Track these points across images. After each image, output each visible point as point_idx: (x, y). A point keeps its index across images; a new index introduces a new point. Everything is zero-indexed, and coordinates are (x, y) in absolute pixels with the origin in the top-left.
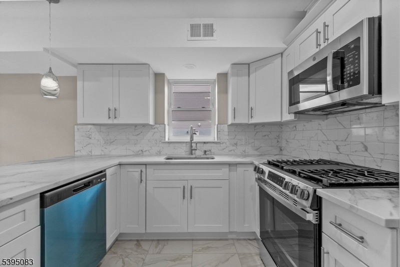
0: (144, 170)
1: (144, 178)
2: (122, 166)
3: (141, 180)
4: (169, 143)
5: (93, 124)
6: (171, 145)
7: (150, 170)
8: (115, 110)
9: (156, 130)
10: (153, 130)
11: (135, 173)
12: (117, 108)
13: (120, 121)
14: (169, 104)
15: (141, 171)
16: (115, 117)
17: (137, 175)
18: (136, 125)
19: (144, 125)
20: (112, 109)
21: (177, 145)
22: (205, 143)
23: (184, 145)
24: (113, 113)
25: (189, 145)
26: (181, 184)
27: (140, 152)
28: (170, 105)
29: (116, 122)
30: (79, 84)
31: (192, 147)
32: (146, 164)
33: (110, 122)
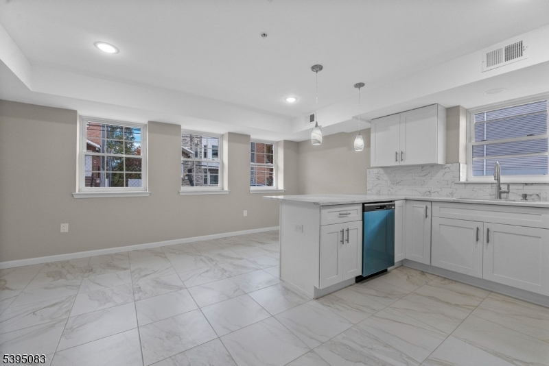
0: (429, 206)
1: (429, 214)
2: (408, 202)
3: (426, 216)
4: (465, 184)
5: (382, 167)
6: (468, 186)
7: (436, 207)
8: (402, 153)
9: (447, 170)
10: (443, 170)
11: (420, 208)
12: (404, 151)
13: (407, 162)
14: (468, 139)
15: (427, 208)
16: (402, 160)
17: (422, 211)
18: (423, 166)
19: (433, 166)
20: (399, 152)
21: (476, 187)
22: (526, 184)
23: (490, 186)
24: (400, 156)
25: (495, 187)
26: (475, 226)
27: (428, 193)
28: (471, 139)
29: (402, 163)
30: (372, 135)
31: (500, 188)
32: (431, 202)
33: (397, 164)
